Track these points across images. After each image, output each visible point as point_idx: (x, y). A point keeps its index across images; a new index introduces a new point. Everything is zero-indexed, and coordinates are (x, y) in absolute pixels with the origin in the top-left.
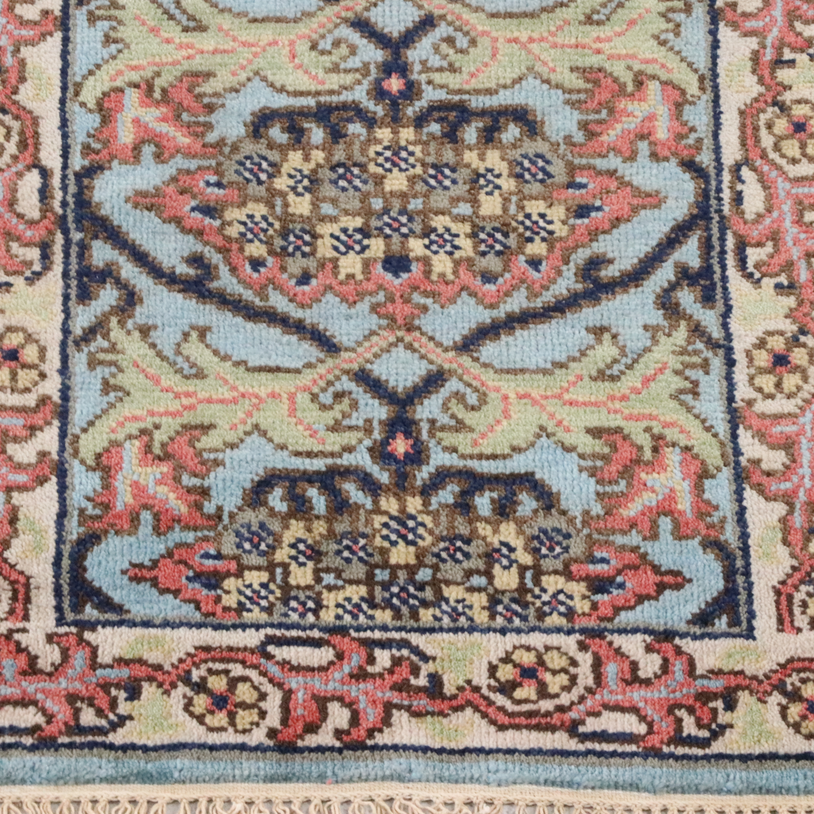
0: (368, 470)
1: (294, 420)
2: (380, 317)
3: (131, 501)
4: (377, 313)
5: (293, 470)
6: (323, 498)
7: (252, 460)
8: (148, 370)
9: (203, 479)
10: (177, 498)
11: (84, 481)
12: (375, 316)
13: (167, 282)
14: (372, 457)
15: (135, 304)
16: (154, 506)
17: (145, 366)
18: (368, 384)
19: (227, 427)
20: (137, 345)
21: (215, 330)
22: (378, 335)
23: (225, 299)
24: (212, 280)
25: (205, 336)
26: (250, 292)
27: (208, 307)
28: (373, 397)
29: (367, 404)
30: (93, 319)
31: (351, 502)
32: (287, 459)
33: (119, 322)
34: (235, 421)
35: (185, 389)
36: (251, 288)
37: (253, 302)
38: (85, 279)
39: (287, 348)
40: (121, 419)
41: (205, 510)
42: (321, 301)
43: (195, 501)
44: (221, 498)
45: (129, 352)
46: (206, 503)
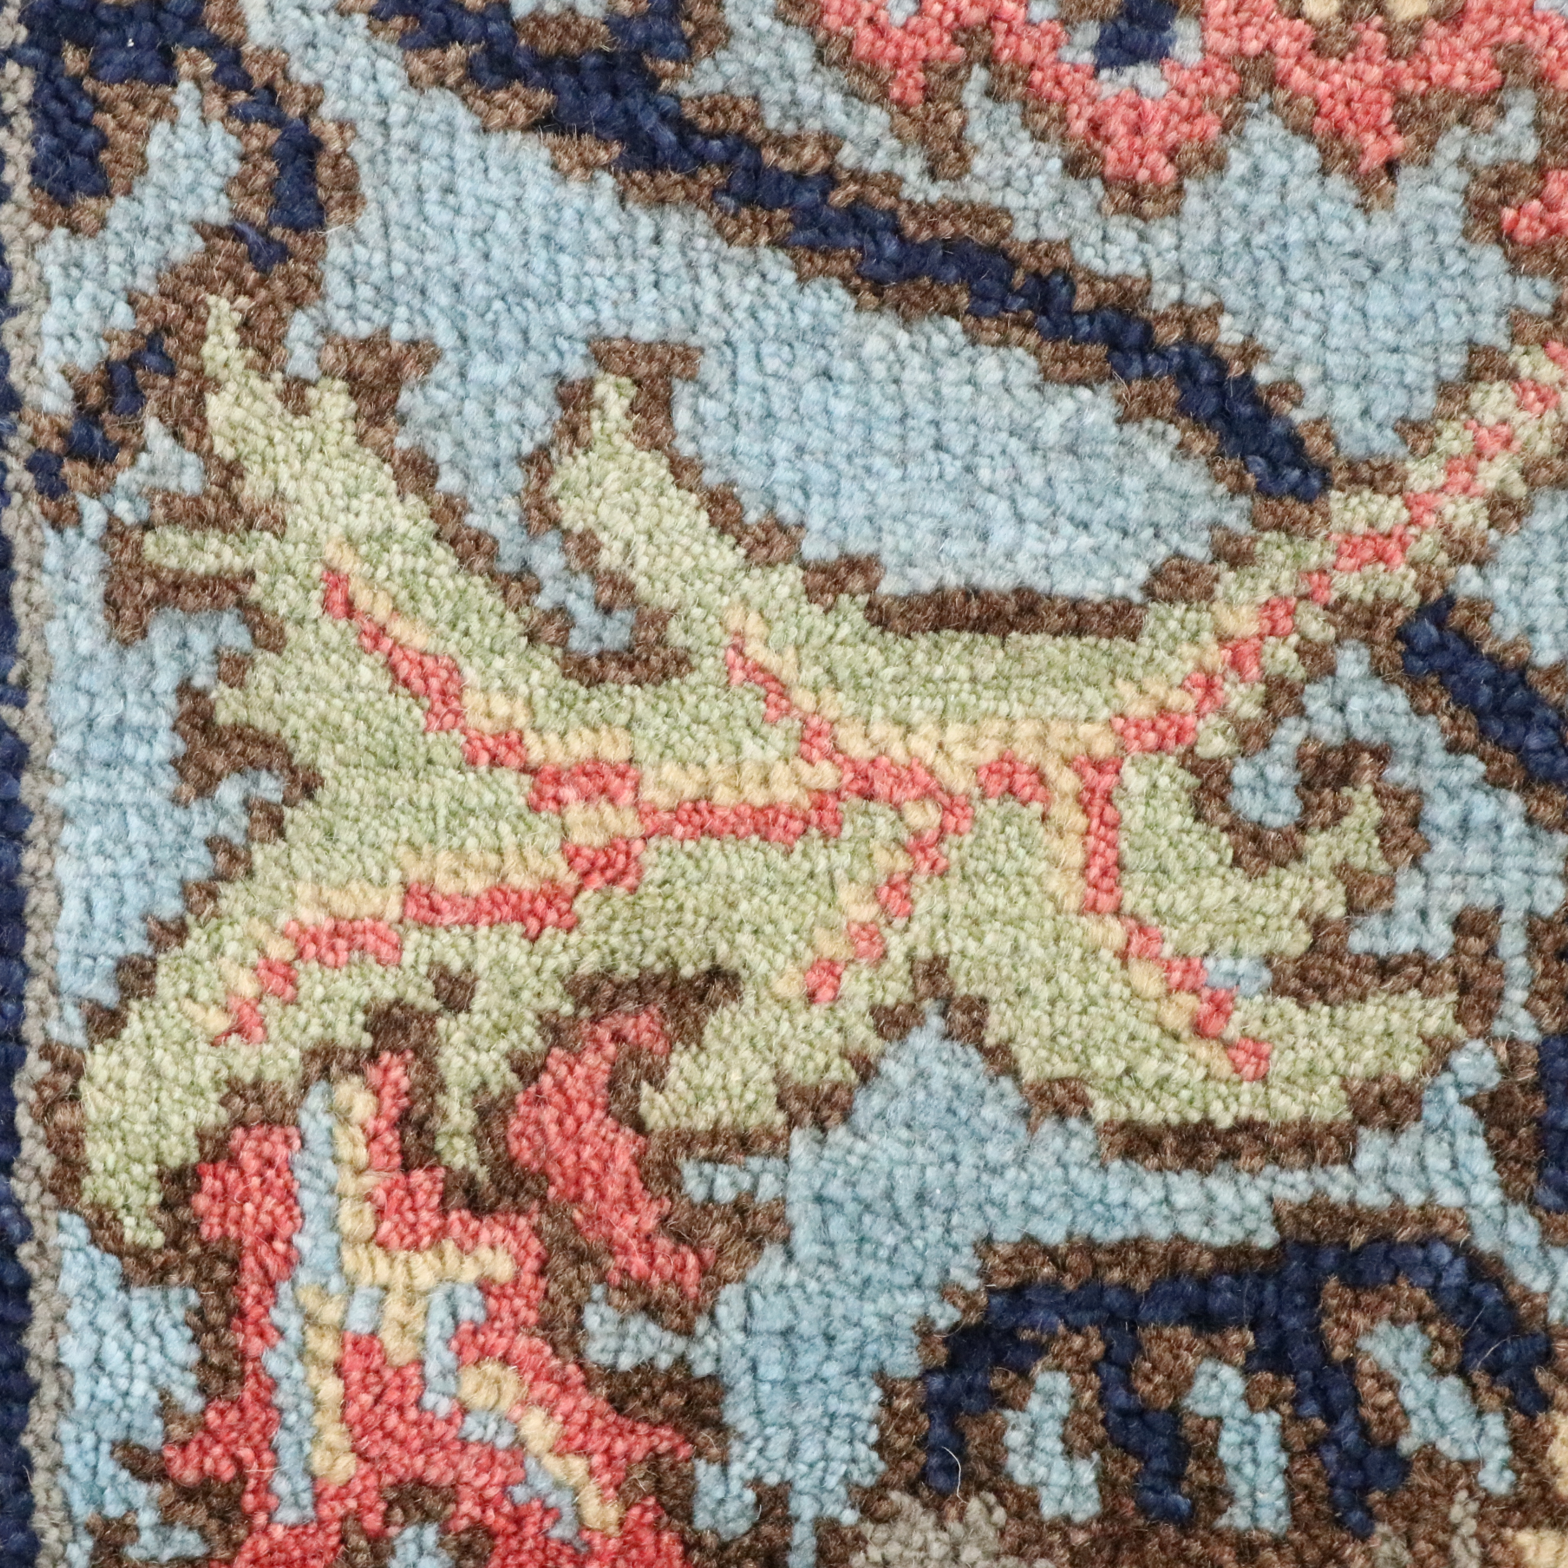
0: (1486, 1242)
1: (1116, 932)
2: (1514, 265)
3: (346, 1466)
4: (1503, 237)
5: (1119, 1251)
6: (1268, 1422)
7: (921, 1198)
8: (398, 628)
9: (687, 1331)
10: (563, 1448)
11: (113, 1355)
12: (1492, 258)
13: (471, 71)
14: (1496, 1149)
15: (319, 219)
16: (451, 1495)
17: (382, 612)
18: (1465, 699)
19: (790, 987)
20: (337, 478)
21: (711, 369)
22: (1511, 375)
23: (757, 171)
24: (688, 54)
25: (667, 405)
26: (877, 119)
27: (675, 225)
28: (1495, 782)
29: (1465, 824)
30: (122, 316)
31: (1407, 1445)
32: (1087, 1181)
33: (246, 326)
34: (830, 946)
35: (581, 746)
36: (882, 97)
37: (892, 182)
38: (73, 60)
39: (1065, 471)
40: (280, 950)
41: (702, 1520)
42: (1220, 166)
43: (654, 1458)
44: (778, 1447)
45: (300, 523)
46: (705, 1473)
